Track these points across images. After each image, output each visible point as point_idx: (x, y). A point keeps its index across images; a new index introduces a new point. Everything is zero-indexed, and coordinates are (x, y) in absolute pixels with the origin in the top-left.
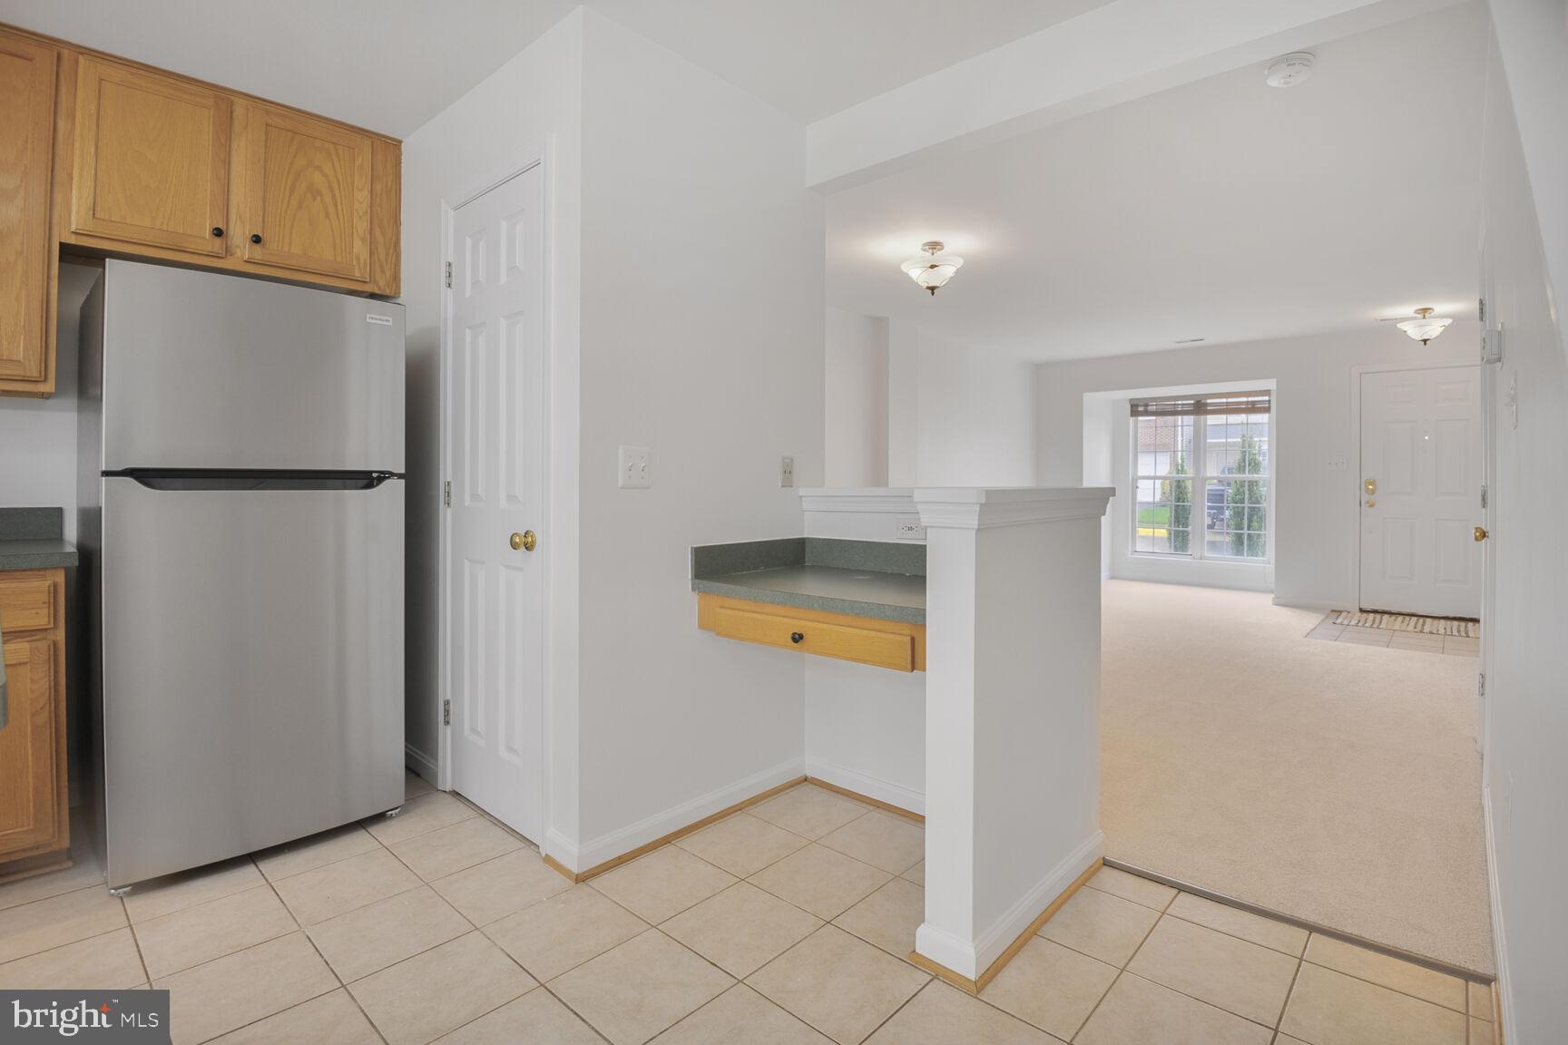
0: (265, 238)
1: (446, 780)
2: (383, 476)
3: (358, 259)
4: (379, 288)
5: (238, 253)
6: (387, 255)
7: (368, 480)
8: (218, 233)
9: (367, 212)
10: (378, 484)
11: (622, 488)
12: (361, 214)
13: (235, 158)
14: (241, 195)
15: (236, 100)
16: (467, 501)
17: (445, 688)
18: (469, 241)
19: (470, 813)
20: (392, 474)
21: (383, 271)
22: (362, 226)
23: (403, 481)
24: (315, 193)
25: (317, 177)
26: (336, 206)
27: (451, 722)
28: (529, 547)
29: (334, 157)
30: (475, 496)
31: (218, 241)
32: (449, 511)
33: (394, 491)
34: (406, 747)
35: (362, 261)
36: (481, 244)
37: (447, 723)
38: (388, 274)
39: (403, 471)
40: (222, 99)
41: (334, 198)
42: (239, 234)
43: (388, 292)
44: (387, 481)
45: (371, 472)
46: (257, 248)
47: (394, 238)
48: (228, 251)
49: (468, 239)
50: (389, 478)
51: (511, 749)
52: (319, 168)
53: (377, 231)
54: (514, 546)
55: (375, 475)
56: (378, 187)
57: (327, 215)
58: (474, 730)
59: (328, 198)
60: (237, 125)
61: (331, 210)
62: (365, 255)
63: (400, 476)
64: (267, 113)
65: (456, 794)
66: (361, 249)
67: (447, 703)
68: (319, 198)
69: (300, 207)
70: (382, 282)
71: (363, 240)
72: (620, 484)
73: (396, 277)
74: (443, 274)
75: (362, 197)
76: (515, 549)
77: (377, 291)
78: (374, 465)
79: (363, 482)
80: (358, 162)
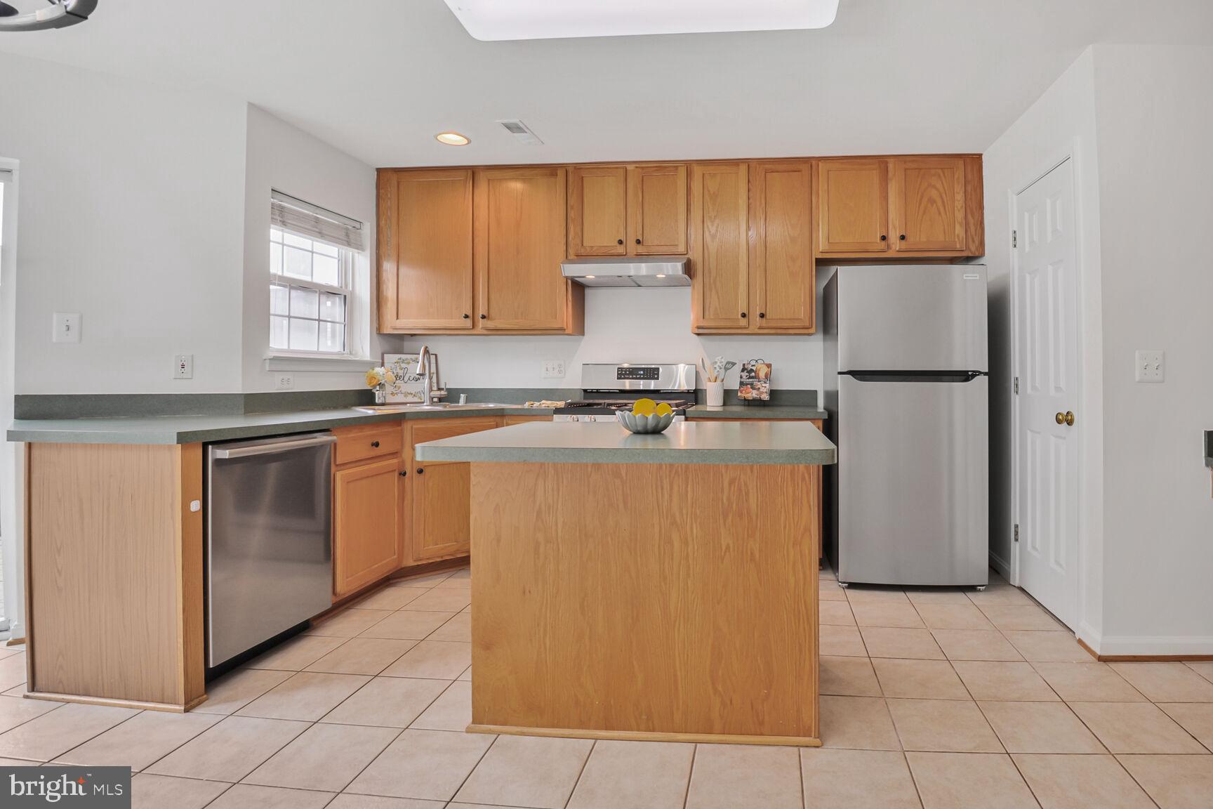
0: (908, 237)
1: (1016, 579)
2: (975, 374)
3: (958, 236)
4: (972, 253)
5: (893, 247)
6: (976, 230)
7: (965, 376)
8: (884, 238)
9: (962, 206)
10: (972, 379)
11: (1139, 382)
12: (959, 208)
13: (890, 194)
14: (894, 215)
15: (888, 160)
16: (1029, 391)
17: (1015, 517)
18: (1026, 215)
19: (1030, 602)
20: (980, 373)
21: (973, 241)
22: (960, 215)
23: (987, 377)
24: (932, 201)
25: (934, 193)
26: (945, 209)
27: (1019, 540)
28: (1070, 423)
29: (943, 178)
30: (1034, 388)
31: (883, 243)
32: (1017, 397)
33: (982, 383)
34: (989, 552)
35: (961, 237)
36: (1034, 216)
37: (1016, 540)
38: (977, 242)
39: (987, 371)
40: (881, 161)
41: (943, 202)
42: (894, 237)
43: (977, 254)
44: (978, 377)
45: (968, 371)
46: (903, 242)
47: (980, 218)
48: (889, 247)
49: (1026, 213)
50: (978, 375)
51: (1058, 563)
52: (934, 187)
53: (969, 216)
54: (1059, 421)
55: (970, 373)
56: (969, 188)
57: (940, 213)
58: (1034, 548)
59: (940, 203)
60: (890, 174)
61: (942, 210)
62: (962, 234)
63: (985, 374)
64: (905, 162)
65: (1022, 589)
66: (959, 230)
67: (1016, 526)
68: (935, 205)
69: (924, 213)
70: (973, 249)
71: (961, 224)
72: (1137, 379)
73: (982, 244)
74: (1011, 239)
75: (960, 197)
76: (1059, 423)
77: (970, 255)
78: (970, 367)
79: (963, 378)
80: (956, 176)
